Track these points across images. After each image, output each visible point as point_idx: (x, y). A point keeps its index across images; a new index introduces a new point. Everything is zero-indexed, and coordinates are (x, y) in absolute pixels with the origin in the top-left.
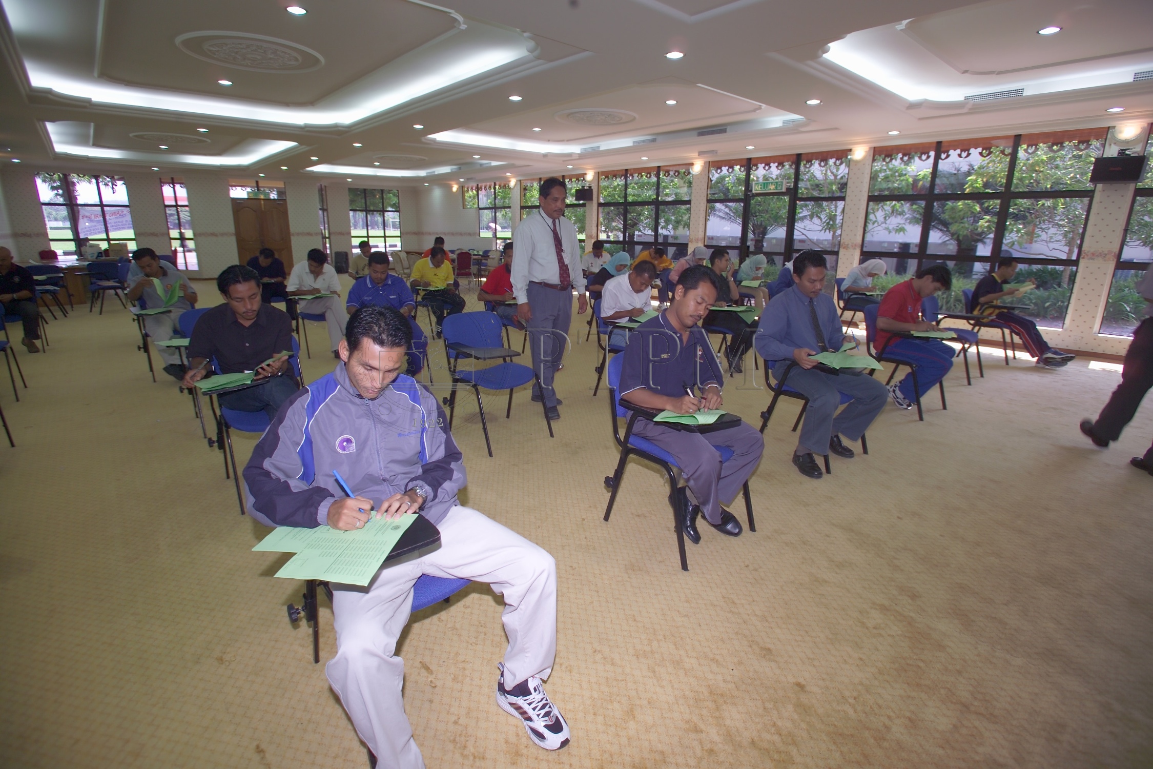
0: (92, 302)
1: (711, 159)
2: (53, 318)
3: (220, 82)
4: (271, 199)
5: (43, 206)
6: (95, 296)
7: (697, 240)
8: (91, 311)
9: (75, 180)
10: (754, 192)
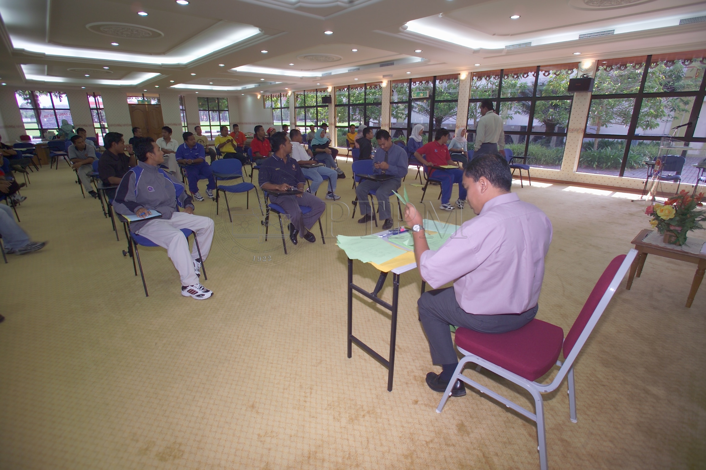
0: (52, 163)
1: (392, 79)
2: (31, 171)
3: (112, 44)
4: (151, 104)
5: (21, 110)
6: (53, 160)
7: (385, 125)
8: (51, 168)
9: (38, 94)
10: (413, 97)
